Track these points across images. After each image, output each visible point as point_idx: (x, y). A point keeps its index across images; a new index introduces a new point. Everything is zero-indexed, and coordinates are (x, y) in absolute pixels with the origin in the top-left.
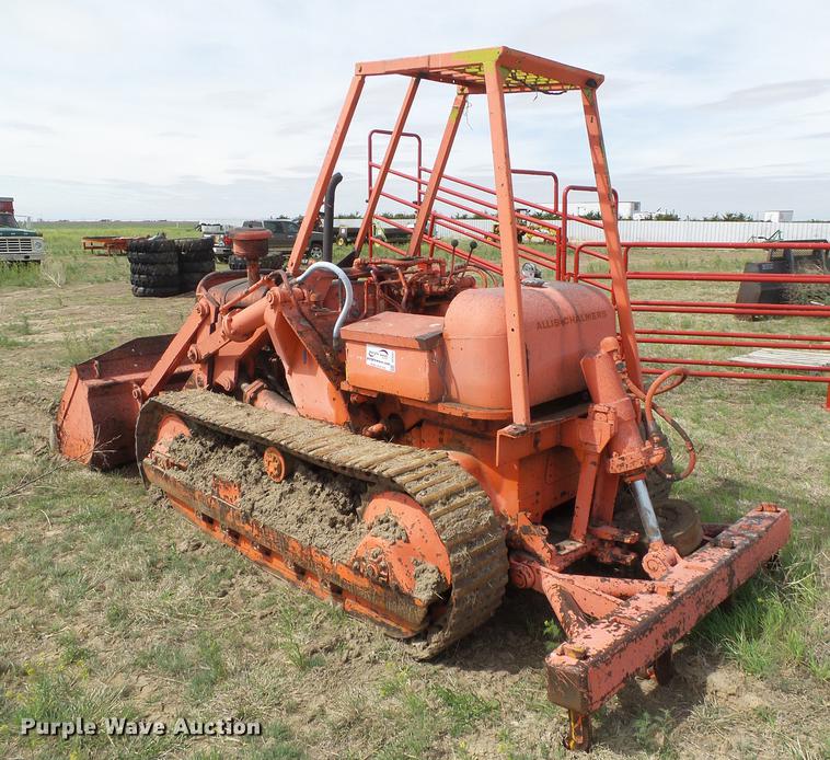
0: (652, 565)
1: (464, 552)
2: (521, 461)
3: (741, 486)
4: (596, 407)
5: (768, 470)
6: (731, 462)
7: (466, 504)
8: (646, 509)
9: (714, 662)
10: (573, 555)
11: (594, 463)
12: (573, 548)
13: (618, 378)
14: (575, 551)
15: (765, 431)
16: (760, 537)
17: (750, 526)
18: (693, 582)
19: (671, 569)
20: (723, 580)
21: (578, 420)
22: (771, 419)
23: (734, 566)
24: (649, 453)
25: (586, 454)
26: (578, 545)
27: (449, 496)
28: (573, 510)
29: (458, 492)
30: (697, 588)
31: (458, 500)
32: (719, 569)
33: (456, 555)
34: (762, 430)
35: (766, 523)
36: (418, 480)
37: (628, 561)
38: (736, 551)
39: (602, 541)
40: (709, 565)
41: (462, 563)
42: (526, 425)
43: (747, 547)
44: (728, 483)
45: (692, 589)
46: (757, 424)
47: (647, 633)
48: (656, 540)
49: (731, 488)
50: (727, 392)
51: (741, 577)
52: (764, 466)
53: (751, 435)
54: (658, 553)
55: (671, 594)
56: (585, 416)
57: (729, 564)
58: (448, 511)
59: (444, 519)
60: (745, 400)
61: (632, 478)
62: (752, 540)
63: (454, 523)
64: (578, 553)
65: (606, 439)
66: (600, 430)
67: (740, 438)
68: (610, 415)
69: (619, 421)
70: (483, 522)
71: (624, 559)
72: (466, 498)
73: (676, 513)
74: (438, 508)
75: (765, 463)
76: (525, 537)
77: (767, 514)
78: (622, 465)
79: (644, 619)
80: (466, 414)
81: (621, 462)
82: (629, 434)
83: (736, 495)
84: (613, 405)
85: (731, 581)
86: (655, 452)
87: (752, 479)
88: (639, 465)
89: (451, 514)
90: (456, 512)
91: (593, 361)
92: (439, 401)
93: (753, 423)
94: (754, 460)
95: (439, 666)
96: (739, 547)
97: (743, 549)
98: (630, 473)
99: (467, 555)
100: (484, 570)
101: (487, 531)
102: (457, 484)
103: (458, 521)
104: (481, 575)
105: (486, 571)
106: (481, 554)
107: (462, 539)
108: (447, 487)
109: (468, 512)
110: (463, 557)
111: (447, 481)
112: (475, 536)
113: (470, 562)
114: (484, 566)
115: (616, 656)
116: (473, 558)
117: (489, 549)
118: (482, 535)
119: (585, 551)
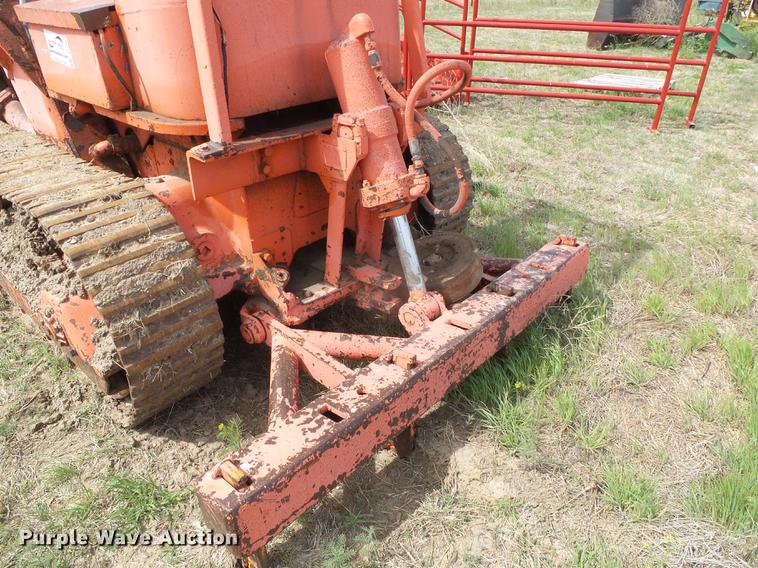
0: (409, 318)
1: (135, 318)
2: (249, 190)
3: (551, 207)
4: (341, 119)
5: (584, 190)
6: (550, 181)
7: (148, 253)
8: (405, 252)
9: (465, 433)
10: (321, 304)
11: (342, 194)
12: (322, 293)
13: (372, 76)
14: (324, 298)
15: (590, 150)
16: (547, 279)
17: (540, 263)
18: (446, 346)
19: (429, 324)
20: (491, 336)
21: (322, 137)
22: (598, 139)
23: (509, 319)
24: (408, 183)
25: (333, 181)
26: (331, 289)
27: (118, 244)
28: (325, 250)
29: (139, 236)
30: (449, 354)
31: (135, 247)
32: (486, 325)
33: (119, 325)
34: (588, 150)
35: (559, 260)
36: (76, 220)
37: (388, 308)
38: (514, 299)
39: (362, 285)
40: (474, 321)
41: (130, 332)
42: (224, 144)
43: (530, 293)
44: (542, 204)
45: (442, 357)
46: (584, 144)
47: (361, 429)
48: (417, 288)
49: (542, 211)
50: (563, 112)
51: (516, 327)
52: (581, 186)
53: (575, 156)
54: (418, 304)
55: (414, 365)
56: (328, 132)
57: (502, 317)
58: (111, 265)
59: (101, 277)
60: (577, 121)
61: (388, 214)
62: (537, 285)
63: (119, 280)
64: (327, 300)
65: (352, 162)
66: (344, 151)
67: (565, 157)
68: (356, 130)
69: (369, 139)
70: (173, 276)
71: (383, 306)
72: (148, 244)
73: (453, 250)
74: (96, 261)
75: (582, 183)
76: (262, 282)
77: (564, 247)
78: (373, 197)
79: (359, 409)
80: (152, 127)
81: (371, 193)
82: (385, 157)
83: (544, 217)
84: (361, 115)
85: (502, 335)
86: (416, 181)
87: (566, 201)
88: (394, 198)
89: (114, 269)
90: (126, 265)
91: (338, 50)
92: (127, 109)
93: (579, 144)
94: (573, 180)
95: (144, 436)
96: (519, 294)
97: (524, 297)
98: (386, 208)
99: (139, 323)
100: (174, 335)
101: (177, 287)
102: (135, 224)
103: (125, 277)
104: (170, 343)
105: (179, 336)
106: (170, 317)
107: (132, 300)
108: (118, 230)
109: (147, 263)
110: (131, 325)
111: (125, 219)
112: (157, 294)
113: (144, 330)
114: (174, 331)
115: (302, 472)
116: (152, 324)
117: (182, 309)
118: (170, 293)
119: (338, 296)
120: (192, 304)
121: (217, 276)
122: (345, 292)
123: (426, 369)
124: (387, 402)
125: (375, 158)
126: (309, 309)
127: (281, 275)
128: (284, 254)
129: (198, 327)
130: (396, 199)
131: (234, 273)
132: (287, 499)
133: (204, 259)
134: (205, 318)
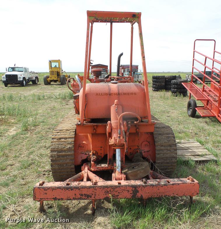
1: (56, 153)
7: (65, 142)
8: (117, 159)
10: (101, 169)
12: (103, 166)
16: (165, 185)
18: (108, 185)
23: (139, 189)
26: (106, 166)
27: (60, 139)
29: (66, 138)
31: (63, 140)
33: (52, 153)
41: (53, 156)
42: (81, 123)
43: (152, 186)
48: (117, 170)
51: (143, 195)
63: (56, 145)
64: (103, 168)
70: (67, 148)
72: (66, 140)
74: (55, 140)
77: (188, 181)
79: (73, 186)
84: (112, 122)
89: (57, 143)
90: (59, 143)
99: (56, 154)
100: (62, 160)
101: (66, 150)
102: (66, 136)
103: (58, 145)
104: (61, 162)
105: (63, 161)
106: (63, 156)
107: (57, 149)
108: (63, 136)
109: (63, 144)
110: (54, 154)
111: (65, 135)
112: (62, 150)
113: (56, 156)
114: (63, 159)
115: (51, 190)
116: (59, 156)
117: (66, 155)
118: (65, 151)
119: (107, 168)
120: (69, 155)
121: (83, 154)
122: (109, 168)
123: (96, 186)
124: (80, 188)
125: (113, 133)
126: (97, 168)
127: (94, 157)
128: (101, 154)
129: (68, 161)
130: (113, 143)
131: (87, 154)
132: (46, 194)
133: (82, 149)
134: (70, 159)
